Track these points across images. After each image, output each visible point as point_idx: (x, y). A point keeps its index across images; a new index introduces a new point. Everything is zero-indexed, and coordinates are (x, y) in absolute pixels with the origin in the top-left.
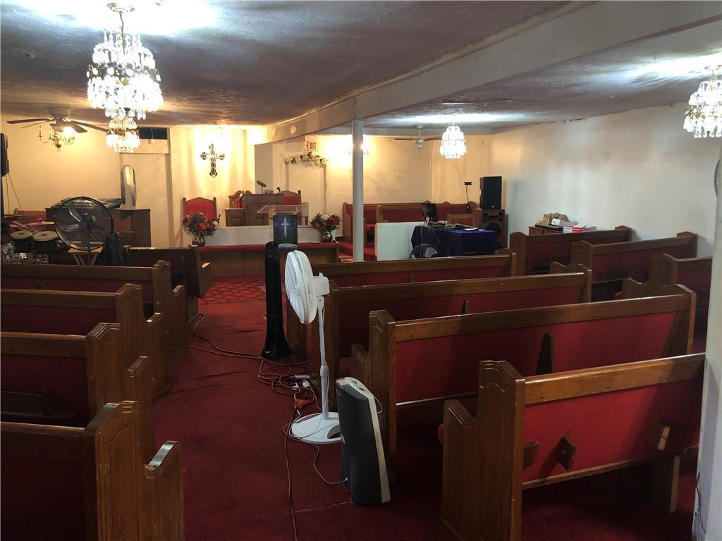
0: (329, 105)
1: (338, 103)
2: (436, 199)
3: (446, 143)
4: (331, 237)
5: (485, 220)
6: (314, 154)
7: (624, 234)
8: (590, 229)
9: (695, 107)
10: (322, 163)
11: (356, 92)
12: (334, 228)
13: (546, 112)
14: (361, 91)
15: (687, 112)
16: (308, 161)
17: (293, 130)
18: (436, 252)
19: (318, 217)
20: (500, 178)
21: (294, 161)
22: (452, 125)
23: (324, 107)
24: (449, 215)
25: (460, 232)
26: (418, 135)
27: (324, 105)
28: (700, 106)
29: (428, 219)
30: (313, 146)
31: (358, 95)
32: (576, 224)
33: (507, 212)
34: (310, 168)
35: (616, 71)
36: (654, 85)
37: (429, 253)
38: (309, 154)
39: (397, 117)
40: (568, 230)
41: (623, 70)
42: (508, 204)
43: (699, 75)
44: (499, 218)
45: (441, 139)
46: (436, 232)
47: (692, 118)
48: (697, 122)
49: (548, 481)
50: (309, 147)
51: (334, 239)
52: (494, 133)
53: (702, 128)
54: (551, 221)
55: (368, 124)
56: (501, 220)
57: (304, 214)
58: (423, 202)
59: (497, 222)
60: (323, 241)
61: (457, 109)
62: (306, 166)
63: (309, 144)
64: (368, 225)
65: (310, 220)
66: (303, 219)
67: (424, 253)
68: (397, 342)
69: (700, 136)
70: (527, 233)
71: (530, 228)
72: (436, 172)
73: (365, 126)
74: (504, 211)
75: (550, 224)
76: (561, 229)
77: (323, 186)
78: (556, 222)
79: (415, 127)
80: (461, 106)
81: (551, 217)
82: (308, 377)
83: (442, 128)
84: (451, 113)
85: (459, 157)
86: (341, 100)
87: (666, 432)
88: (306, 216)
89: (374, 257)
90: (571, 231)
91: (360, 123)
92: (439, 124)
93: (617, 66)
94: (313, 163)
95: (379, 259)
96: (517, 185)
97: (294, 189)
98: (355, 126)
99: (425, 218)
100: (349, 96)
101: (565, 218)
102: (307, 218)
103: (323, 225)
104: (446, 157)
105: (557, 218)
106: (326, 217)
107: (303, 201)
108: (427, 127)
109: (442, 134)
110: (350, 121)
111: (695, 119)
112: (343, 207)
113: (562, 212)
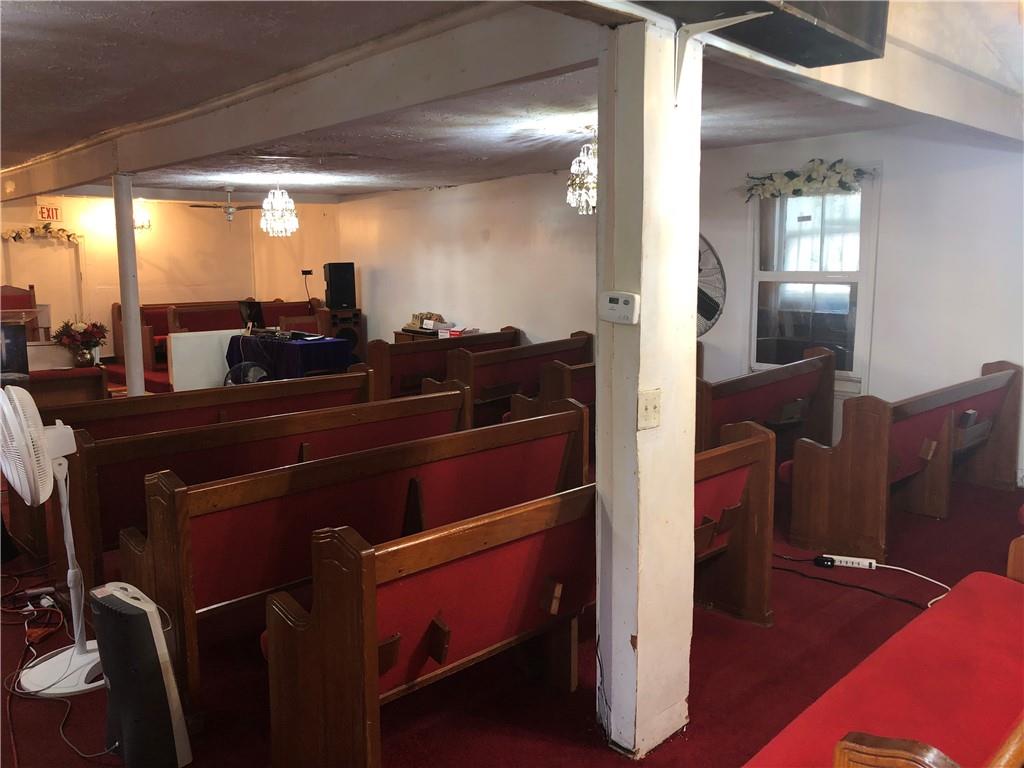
0: (71, 149)
1: (87, 147)
2: (263, 296)
3: (268, 214)
4: (92, 359)
5: (335, 324)
6: (55, 226)
7: (511, 336)
8: (471, 332)
9: (577, 176)
10: (71, 242)
11: (116, 132)
12: (97, 344)
13: (404, 175)
14: (123, 130)
15: (569, 182)
16: (46, 237)
17: (10, 188)
18: (265, 374)
19: (67, 328)
20: (352, 264)
21: (18, 237)
22: (276, 189)
23: (63, 152)
24: (282, 318)
25: (299, 342)
26: (226, 200)
27: (62, 149)
28: (583, 175)
29: (250, 325)
30: (52, 213)
31: (118, 136)
32: (454, 326)
33: (365, 312)
34: (48, 249)
35: (483, 124)
36: (531, 146)
37: (254, 375)
38: (46, 227)
39: (191, 174)
40: (444, 335)
41: (493, 124)
42: (364, 300)
43: (580, 135)
44: (353, 320)
45: (260, 207)
46: (262, 343)
47: (575, 190)
48: (580, 195)
49: (416, 685)
50: (45, 215)
51: (97, 361)
52: (340, 202)
53: (587, 201)
54: (422, 323)
55: (139, 182)
56: (356, 323)
57: (42, 323)
58: (244, 299)
59: (351, 326)
60: (79, 365)
61: (280, 166)
62: (43, 246)
63: (45, 210)
64: (157, 337)
65: (53, 333)
66: (41, 331)
67: (247, 376)
68: (191, 518)
69: (585, 213)
70: (391, 340)
71: (396, 334)
72: (261, 255)
73: (133, 185)
74: (360, 310)
75: (422, 328)
76: (435, 334)
77: (75, 279)
78: (429, 324)
79: (221, 189)
80: (286, 161)
81: (421, 318)
82: (51, 589)
83: (263, 191)
84: (272, 171)
85: (289, 234)
86: (90, 142)
87: (558, 590)
88: (45, 326)
89: (168, 387)
90: (447, 336)
91: (126, 180)
92: (258, 186)
93: (485, 118)
94: (55, 240)
95: (177, 389)
96: (375, 275)
97: (21, 283)
98: (117, 184)
99: (246, 324)
100: (105, 137)
101: (439, 319)
102: (47, 330)
103: (76, 340)
104: (271, 235)
105: (429, 319)
106: (80, 327)
107: (38, 301)
108: (240, 190)
109: (262, 201)
110: (108, 177)
111: (578, 192)
112: (113, 309)
113: (435, 311)
